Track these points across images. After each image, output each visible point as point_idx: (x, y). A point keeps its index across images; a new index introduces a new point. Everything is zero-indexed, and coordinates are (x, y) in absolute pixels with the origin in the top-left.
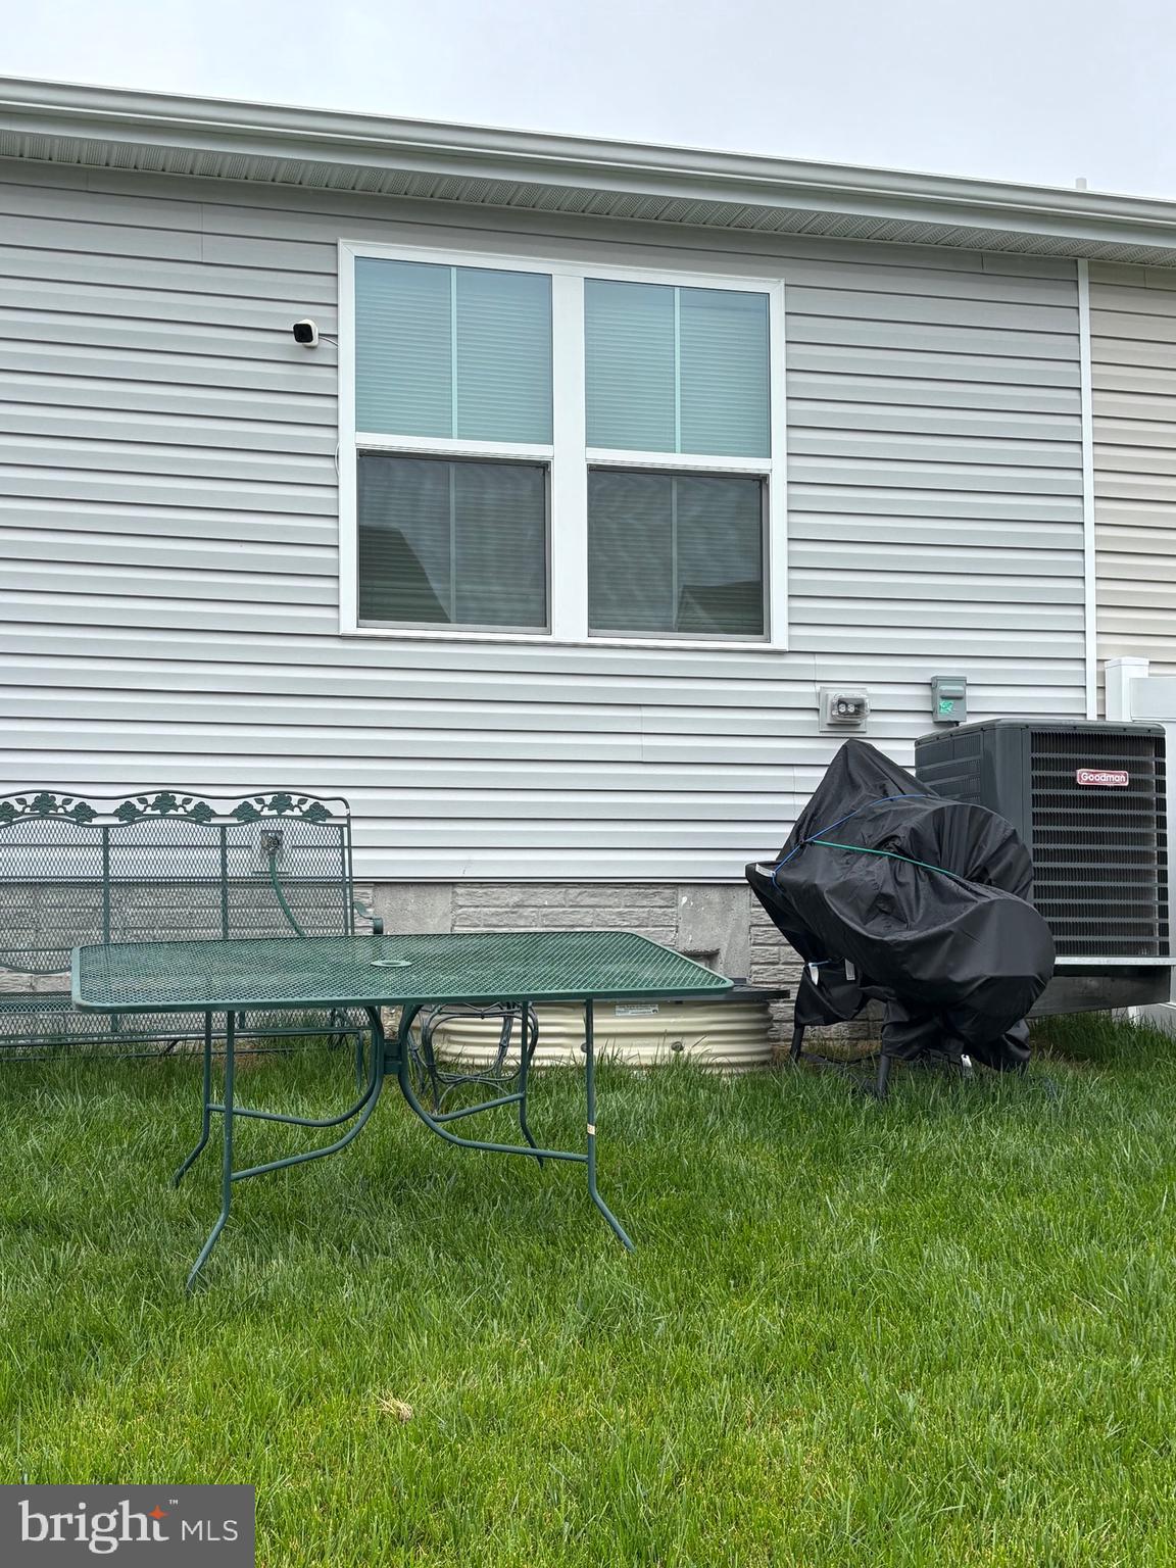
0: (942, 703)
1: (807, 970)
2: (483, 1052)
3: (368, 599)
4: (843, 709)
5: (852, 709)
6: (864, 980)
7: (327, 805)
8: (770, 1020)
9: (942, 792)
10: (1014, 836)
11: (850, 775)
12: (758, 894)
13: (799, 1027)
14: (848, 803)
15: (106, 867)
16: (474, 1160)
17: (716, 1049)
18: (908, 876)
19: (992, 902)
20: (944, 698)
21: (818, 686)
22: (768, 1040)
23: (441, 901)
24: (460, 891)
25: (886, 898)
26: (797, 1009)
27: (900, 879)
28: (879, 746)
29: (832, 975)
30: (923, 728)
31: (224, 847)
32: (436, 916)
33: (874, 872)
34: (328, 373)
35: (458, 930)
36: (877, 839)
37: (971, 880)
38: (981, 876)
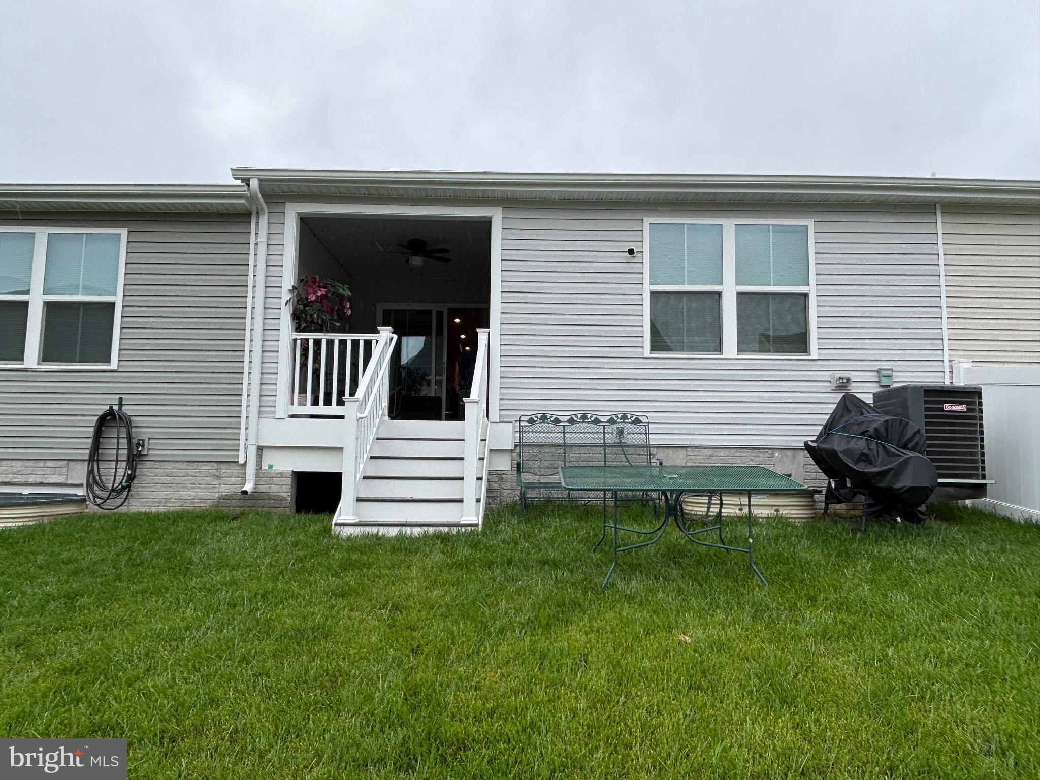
0: (883, 378)
1: (830, 483)
2: (701, 510)
3: (654, 344)
4: (841, 381)
5: (845, 381)
6: (854, 486)
7: (640, 418)
8: (814, 501)
9: (886, 413)
10: (918, 431)
11: (846, 407)
12: (809, 452)
13: (827, 504)
14: (846, 418)
15: (564, 440)
16: (702, 550)
17: (793, 512)
18: (873, 446)
19: (910, 457)
20: (884, 376)
21: (831, 372)
22: (814, 509)
23: (682, 454)
24: (689, 450)
25: (863, 454)
26: (826, 497)
27: (871, 447)
28: (858, 395)
29: (841, 484)
30: (876, 389)
31: (604, 433)
32: (680, 459)
33: (860, 445)
34: (640, 265)
35: (688, 464)
36: (861, 431)
37: (900, 448)
38: (905, 447)
